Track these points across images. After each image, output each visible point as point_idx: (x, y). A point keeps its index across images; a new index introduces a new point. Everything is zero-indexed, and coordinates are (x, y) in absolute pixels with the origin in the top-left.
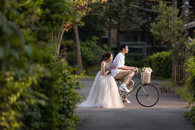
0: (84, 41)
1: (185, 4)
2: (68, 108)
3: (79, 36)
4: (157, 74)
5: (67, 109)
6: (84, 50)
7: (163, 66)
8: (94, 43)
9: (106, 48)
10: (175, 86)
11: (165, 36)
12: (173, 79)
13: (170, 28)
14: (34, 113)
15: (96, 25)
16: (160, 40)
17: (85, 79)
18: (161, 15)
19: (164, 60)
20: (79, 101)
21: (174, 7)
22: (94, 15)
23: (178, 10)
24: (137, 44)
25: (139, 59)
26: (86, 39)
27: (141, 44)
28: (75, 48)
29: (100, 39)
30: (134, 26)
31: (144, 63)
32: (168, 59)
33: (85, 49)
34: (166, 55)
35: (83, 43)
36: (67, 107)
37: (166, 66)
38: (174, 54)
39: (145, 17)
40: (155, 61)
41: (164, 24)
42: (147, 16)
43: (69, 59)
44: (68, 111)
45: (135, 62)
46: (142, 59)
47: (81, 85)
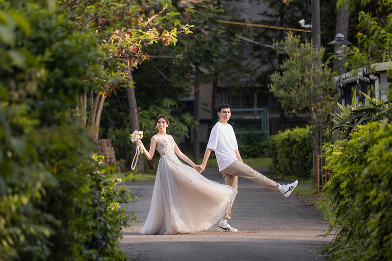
0: (146, 108)
1: (336, 37)
2: (105, 238)
3: (136, 97)
4: (287, 170)
5: (103, 239)
6: (147, 125)
7: (296, 156)
8: (166, 111)
9: (189, 121)
10: (318, 193)
11: (297, 99)
12: (314, 181)
13: (308, 84)
14: (35, 248)
15: (169, 78)
16: (289, 107)
17: (147, 181)
18: (290, 59)
19: (299, 144)
20: (126, 224)
21: (314, 44)
22: (165, 58)
23: (323, 50)
24: (252, 112)
25: (255, 142)
26: (151, 105)
27: (259, 113)
28: (130, 121)
29: (178, 104)
30: (245, 77)
31: (264, 149)
32: (306, 143)
33: (149, 124)
34: (302, 135)
35: (144, 111)
36: (103, 236)
37: (303, 156)
38: (315, 133)
39: (267, 60)
40: (282, 147)
41: (296, 76)
42: (269, 58)
43: (118, 144)
44: (104, 243)
45: (247, 147)
46: (261, 140)
47: (129, 196)
